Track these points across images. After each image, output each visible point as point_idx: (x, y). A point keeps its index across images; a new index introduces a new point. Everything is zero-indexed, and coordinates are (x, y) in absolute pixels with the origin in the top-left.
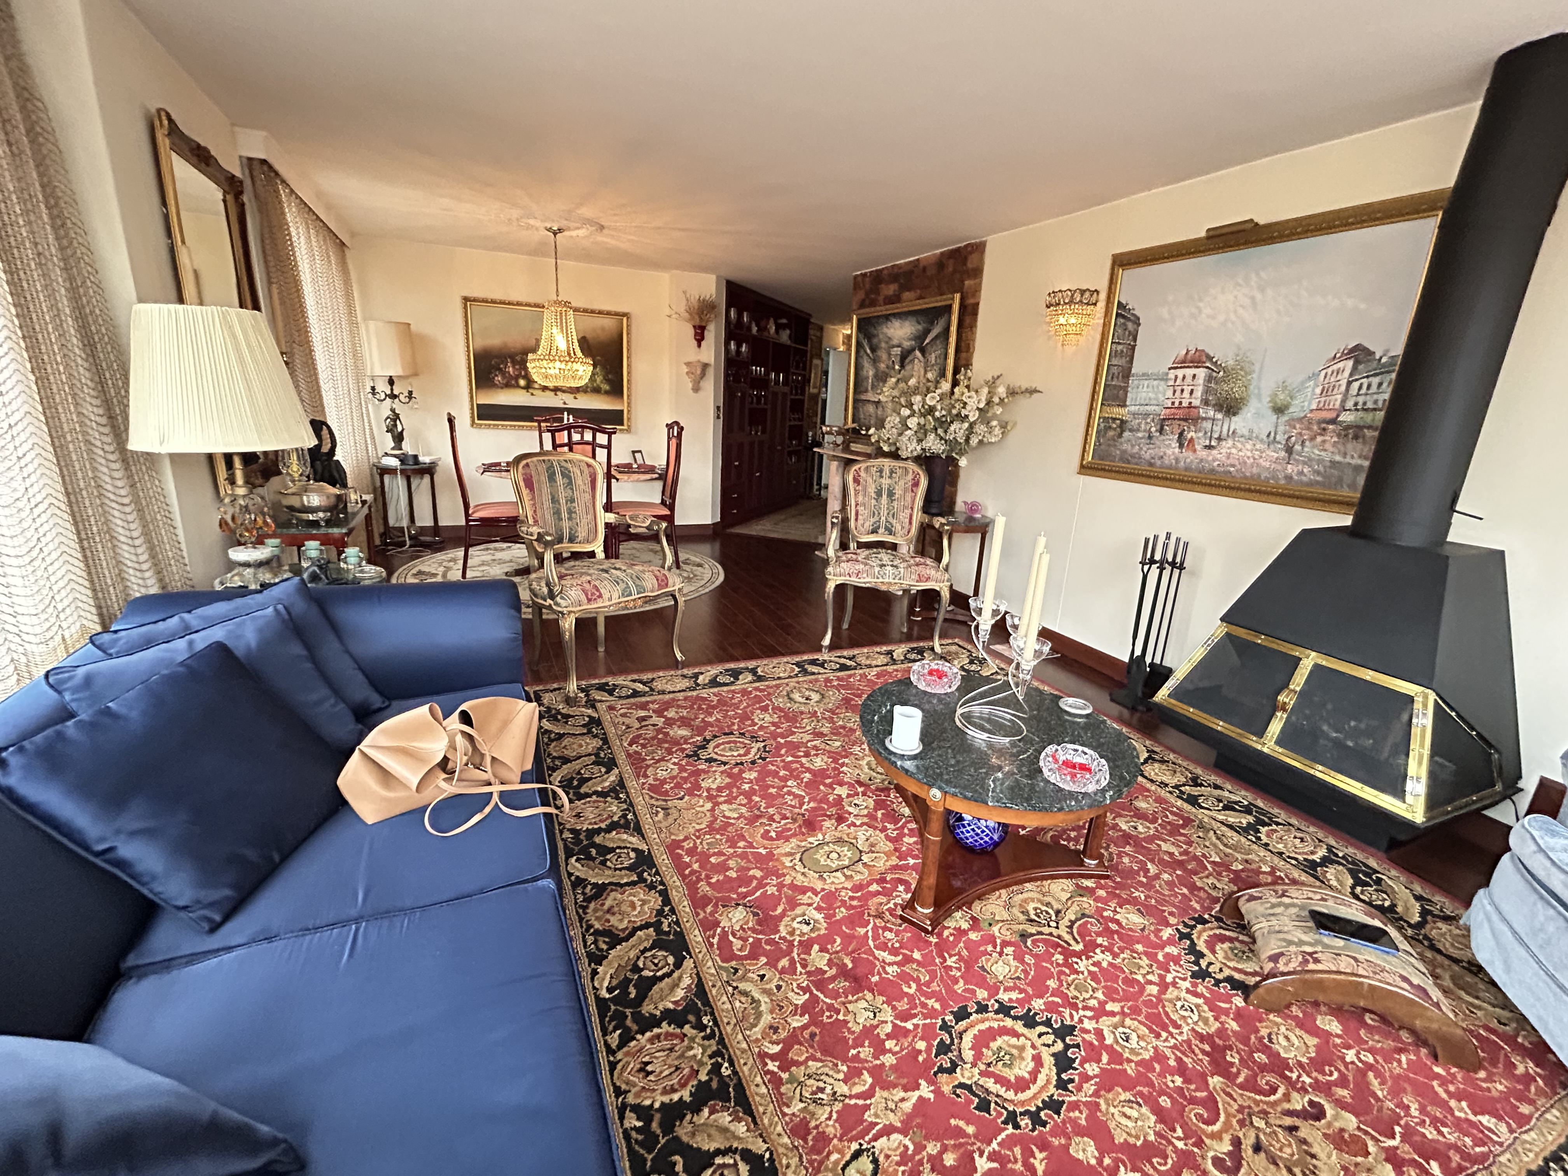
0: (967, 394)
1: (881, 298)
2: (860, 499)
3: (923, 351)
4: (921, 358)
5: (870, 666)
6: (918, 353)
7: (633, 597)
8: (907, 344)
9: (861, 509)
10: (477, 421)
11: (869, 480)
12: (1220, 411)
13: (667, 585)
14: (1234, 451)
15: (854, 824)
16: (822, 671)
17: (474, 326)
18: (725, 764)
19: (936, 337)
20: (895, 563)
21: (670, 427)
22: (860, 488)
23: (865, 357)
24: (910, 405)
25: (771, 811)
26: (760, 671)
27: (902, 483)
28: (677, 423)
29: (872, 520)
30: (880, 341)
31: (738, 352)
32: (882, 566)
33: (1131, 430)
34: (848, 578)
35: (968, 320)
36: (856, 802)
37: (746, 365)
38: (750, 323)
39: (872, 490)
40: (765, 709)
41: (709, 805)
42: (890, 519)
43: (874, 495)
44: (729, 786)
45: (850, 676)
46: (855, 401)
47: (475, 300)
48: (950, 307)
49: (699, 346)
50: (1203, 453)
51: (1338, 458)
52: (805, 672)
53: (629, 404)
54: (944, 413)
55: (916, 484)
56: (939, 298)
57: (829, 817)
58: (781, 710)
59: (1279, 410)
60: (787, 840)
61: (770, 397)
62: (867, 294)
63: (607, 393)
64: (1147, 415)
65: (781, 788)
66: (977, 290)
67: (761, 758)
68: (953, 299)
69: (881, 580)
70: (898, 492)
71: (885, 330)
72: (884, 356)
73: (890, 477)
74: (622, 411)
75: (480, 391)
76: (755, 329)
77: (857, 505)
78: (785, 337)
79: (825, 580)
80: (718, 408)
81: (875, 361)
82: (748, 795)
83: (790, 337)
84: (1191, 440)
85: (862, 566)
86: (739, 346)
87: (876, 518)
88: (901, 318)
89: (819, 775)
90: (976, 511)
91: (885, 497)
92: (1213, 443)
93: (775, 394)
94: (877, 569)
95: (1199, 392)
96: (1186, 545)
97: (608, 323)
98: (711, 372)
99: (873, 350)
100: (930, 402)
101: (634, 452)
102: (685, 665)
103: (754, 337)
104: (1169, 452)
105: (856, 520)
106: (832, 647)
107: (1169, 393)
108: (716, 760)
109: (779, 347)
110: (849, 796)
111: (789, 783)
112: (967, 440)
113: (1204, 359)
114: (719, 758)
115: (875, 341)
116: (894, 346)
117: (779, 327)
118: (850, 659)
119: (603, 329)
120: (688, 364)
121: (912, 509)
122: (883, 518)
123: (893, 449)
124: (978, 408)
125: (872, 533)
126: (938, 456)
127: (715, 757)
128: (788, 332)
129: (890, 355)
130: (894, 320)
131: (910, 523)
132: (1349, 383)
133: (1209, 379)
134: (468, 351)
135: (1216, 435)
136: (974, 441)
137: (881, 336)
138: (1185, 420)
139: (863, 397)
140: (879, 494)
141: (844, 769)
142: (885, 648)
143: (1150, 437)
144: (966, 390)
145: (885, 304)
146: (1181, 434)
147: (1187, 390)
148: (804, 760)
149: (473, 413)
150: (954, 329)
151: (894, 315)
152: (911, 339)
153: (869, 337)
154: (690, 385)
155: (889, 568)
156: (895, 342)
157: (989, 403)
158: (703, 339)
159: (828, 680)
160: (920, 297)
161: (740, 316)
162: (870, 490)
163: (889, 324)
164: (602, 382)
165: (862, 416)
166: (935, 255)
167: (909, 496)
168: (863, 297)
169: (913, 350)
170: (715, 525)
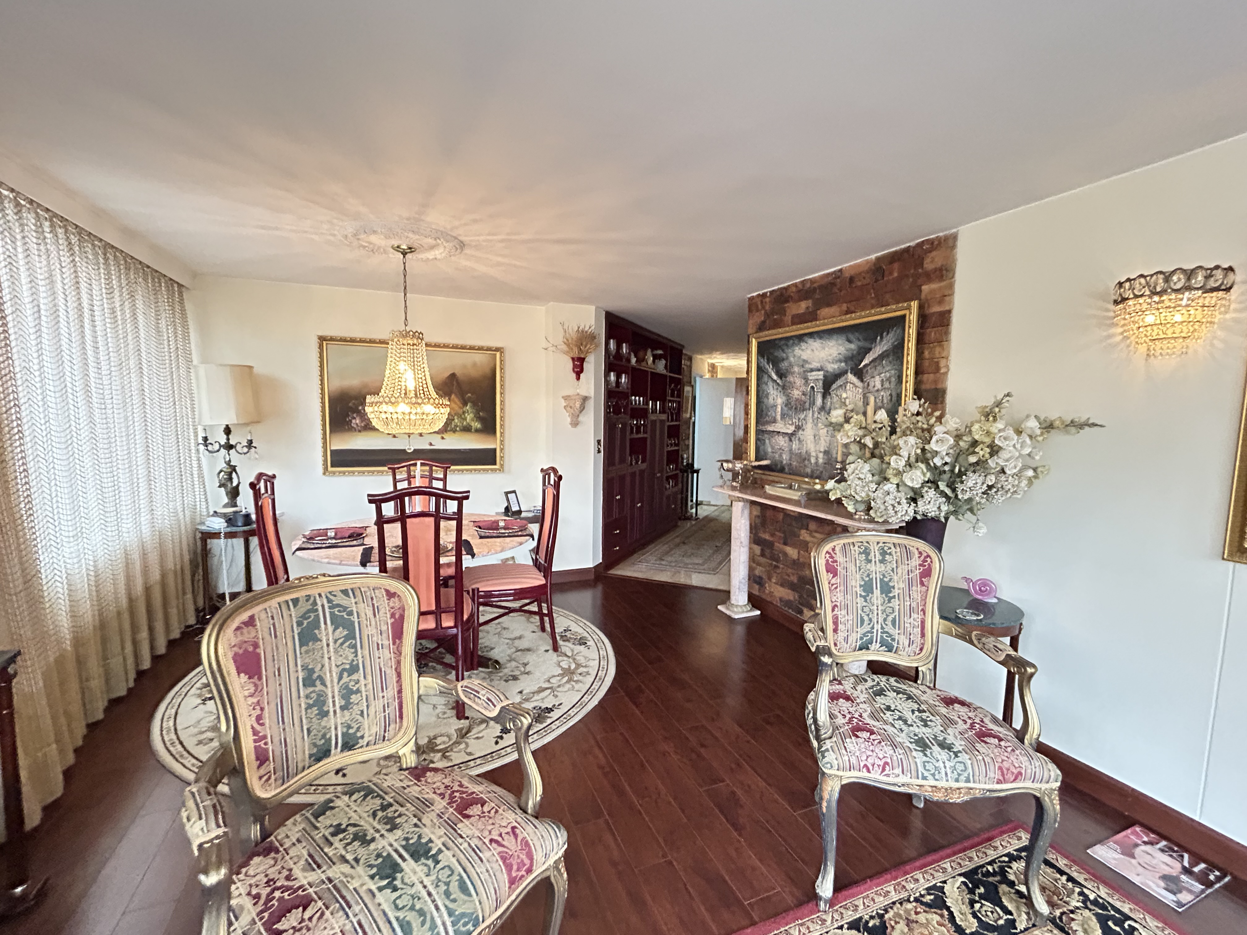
1: (788, 319)
2: (839, 597)
3: (860, 374)
4: (859, 384)
6: (851, 377)
8: (832, 367)
9: (841, 614)
10: (330, 469)
11: (852, 568)
13: (530, 871)
17: (331, 367)
19: (882, 357)
22: (836, 580)
23: (770, 384)
27: (903, 569)
28: (554, 470)
29: (861, 631)
30: (791, 365)
31: (618, 383)
32: (922, 744)
35: (932, 334)
37: (625, 396)
38: (629, 354)
39: (856, 582)
42: (889, 628)
43: (859, 591)
46: (759, 432)
47: (332, 339)
48: (901, 319)
49: (578, 378)
53: (502, 443)
55: (927, 572)
56: (881, 310)
61: (649, 426)
62: (767, 315)
63: (477, 431)
66: (947, 295)
68: (909, 308)
69: (931, 782)
70: (899, 585)
71: (797, 351)
72: (799, 382)
73: (882, 561)
74: (495, 450)
75: (333, 435)
76: (633, 360)
77: (834, 607)
78: (661, 367)
80: (599, 442)
81: (785, 388)
83: (666, 367)
85: (888, 750)
86: (618, 377)
87: (866, 628)
88: (821, 338)
90: (988, 593)
91: (877, 592)
93: (654, 422)
97: (480, 358)
98: (590, 406)
99: (781, 375)
101: (507, 493)
103: (633, 368)
105: (835, 631)
109: (656, 376)
115: (784, 365)
116: (812, 370)
117: (655, 357)
119: (475, 364)
120: (566, 398)
121: (923, 611)
122: (877, 627)
125: (861, 649)
128: (663, 362)
129: (806, 379)
130: (810, 341)
131: (923, 635)
134: (323, 394)
136: (998, 499)
137: (792, 359)
139: (770, 428)
140: (868, 588)
145: (793, 323)
149: (325, 461)
150: (911, 346)
151: (811, 335)
152: (840, 361)
153: (776, 362)
154: (569, 420)
155: (938, 752)
156: (815, 365)
158: (582, 371)
160: (848, 312)
161: (619, 347)
162: (854, 584)
163: (803, 345)
164: (473, 420)
165: (770, 450)
166: (867, 262)
167: (917, 590)
168: (763, 318)
169: (843, 373)
170: (596, 567)
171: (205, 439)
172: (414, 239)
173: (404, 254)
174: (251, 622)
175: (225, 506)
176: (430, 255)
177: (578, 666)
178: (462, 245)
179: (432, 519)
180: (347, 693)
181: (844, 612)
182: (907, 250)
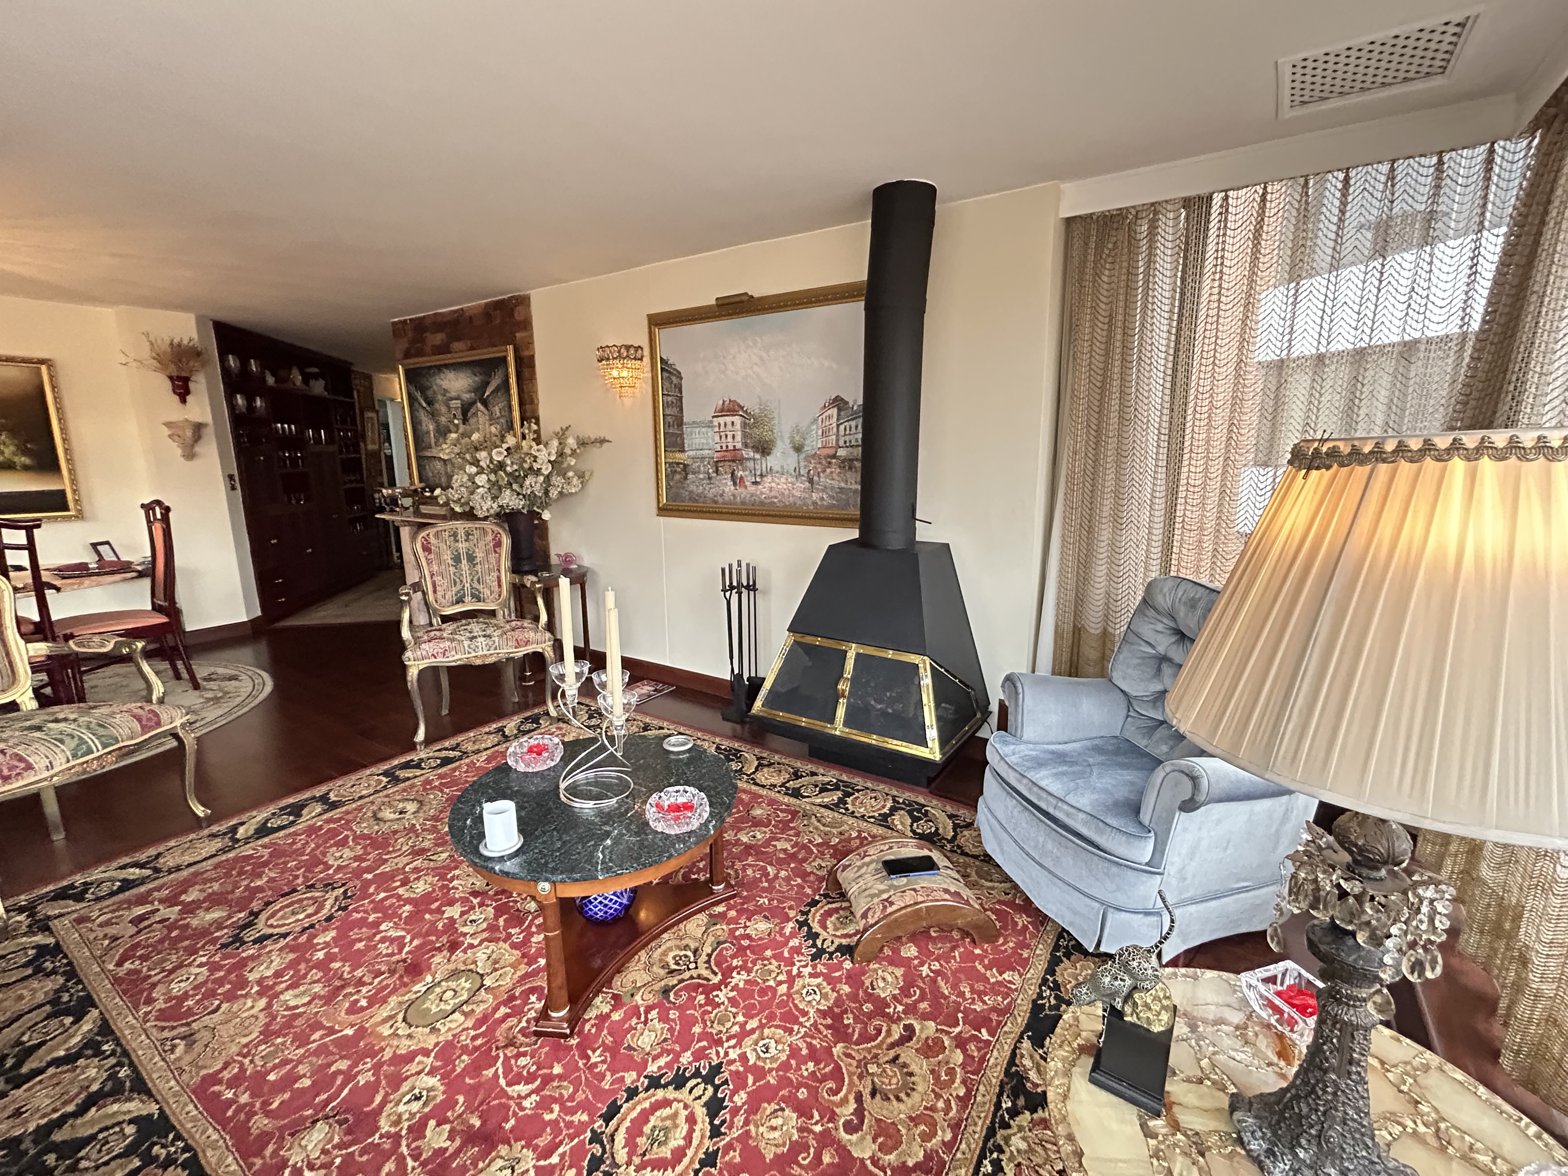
0: (535, 447)
1: (428, 348)
2: (435, 568)
3: (485, 404)
4: (486, 412)
5: (478, 751)
6: (479, 405)
7: (96, 754)
8: (466, 396)
9: (438, 579)
11: (442, 546)
12: (758, 452)
13: (159, 724)
14: (773, 485)
15: (471, 946)
16: (418, 772)
18: (285, 936)
19: (497, 390)
20: (488, 632)
21: (148, 508)
22: (432, 556)
23: (421, 410)
24: (476, 463)
25: (358, 973)
26: (333, 797)
27: (481, 544)
28: (158, 503)
29: (455, 590)
30: (435, 394)
31: (251, 407)
32: (472, 639)
33: (694, 473)
34: (433, 659)
35: (526, 373)
36: (473, 917)
37: (265, 422)
38: (262, 372)
39: (447, 557)
40: (343, 843)
41: (262, 1003)
42: (476, 585)
43: (450, 562)
44: (293, 964)
45: (454, 770)
46: (419, 458)
48: (504, 360)
49: (184, 401)
50: (752, 489)
51: (843, 485)
52: (396, 780)
53: (73, 481)
54: (516, 467)
55: (498, 544)
56: (491, 349)
57: (439, 949)
58: (364, 837)
59: (798, 449)
60: (384, 1001)
61: (310, 458)
62: (410, 343)
64: (703, 458)
65: (370, 938)
66: (530, 343)
67: (340, 909)
68: (506, 351)
69: (474, 654)
70: (479, 555)
71: (439, 381)
72: (443, 409)
73: (467, 540)
74: (63, 491)
76: (271, 380)
77: (432, 575)
78: (318, 387)
79: (404, 668)
80: (231, 477)
81: (434, 415)
82: (322, 965)
83: (326, 388)
84: (741, 478)
85: (448, 643)
86: (250, 400)
87: (459, 587)
88: (454, 370)
89: (422, 904)
90: (571, 562)
91: (464, 562)
92: (758, 480)
93: (317, 455)
94: (466, 643)
95: (739, 437)
96: (754, 568)
98: (209, 435)
99: (430, 403)
100: (497, 458)
101: (94, 546)
103: (271, 388)
104: (727, 490)
105: (435, 592)
106: (429, 741)
107: (717, 439)
108: (272, 935)
109: (313, 400)
110: (463, 914)
111: (383, 927)
112: (547, 492)
113: (737, 408)
114: (276, 931)
115: (430, 393)
116: (452, 399)
117: (306, 379)
118: (453, 749)
120: (168, 425)
121: (499, 571)
122: (467, 586)
123: (467, 509)
124: (549, 461)
125: (457, 602)
126: (519, 512)
127: (270, 931)
128: (322, 382)
129: (448, 407)
130: (447, 372)
131: (500, 586)
132: (838, 426)
133: (744, 425)
135: (758, 473)
136: (554, 493)
137: (435, 387)
138: (734, 461)
139: (428, 454)
140: (457, 559)
141: (455, 882)
142: (494, 726)
143: (710, 478)
144: (534, 444)
145: (433, 354)
146: (733, 474)
147: (730, 434)
148: (401, 891)
150: (513, 381)
151: (446, 366)
152: (470, 391)
153: (423, 390)
154: (179, 451)
155: (482, 639)
156: (453, 394)
157: (561, 454)
158: (187, 392)
159: (428, 782)
160: (472, 348)
161: (244, 364)
162: (445, 557)
163: (442, 376)
165: (430, 474)
166: (479, 305)
167: (492, 557)
168: (407, 345)
169: (473, 403)
170: (252, 622)
177: (226, 693)
181: (440, 578)
182: (503, 301)
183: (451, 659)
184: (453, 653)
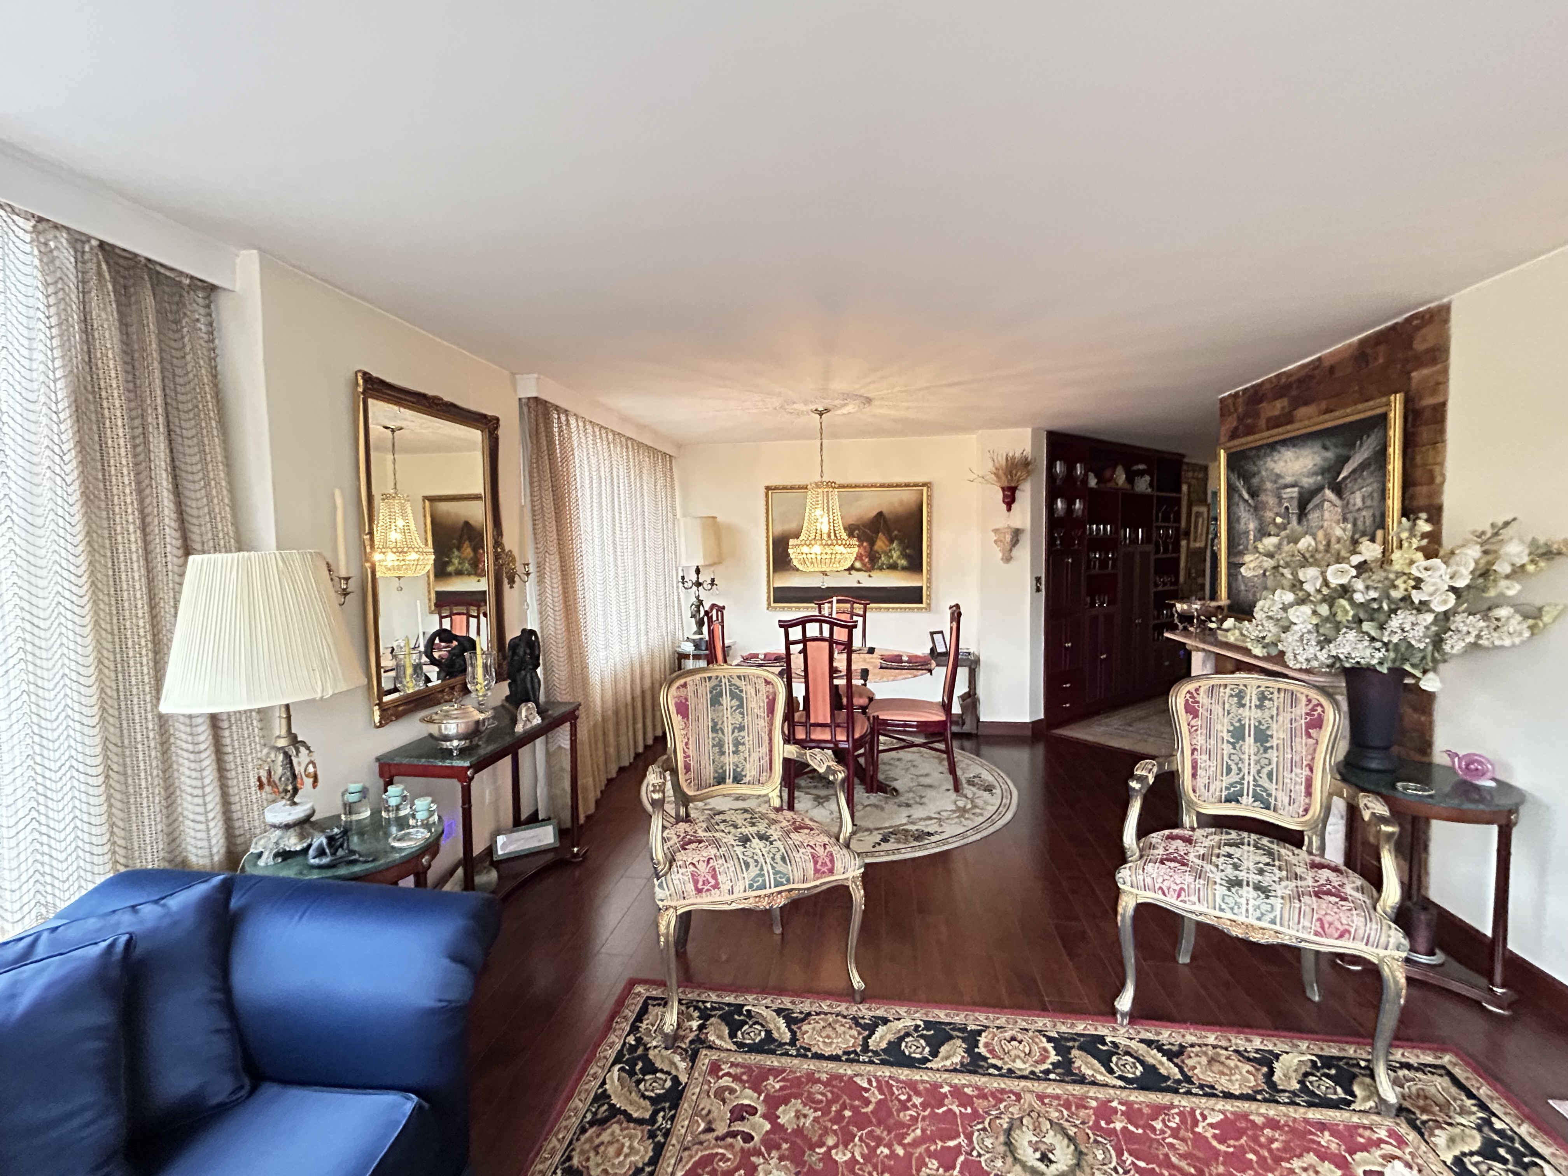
0: (1423, 563)
1: (1262, 423)
2: (1200, 740)
3: (1338, 490)
4: (1338, 502)
6: (1328, 493)
7: (768, 891)
8: (1308, 482)
9: (1202, 758)
10: (772, 604)
11: (1217, 709)
13: (831, 871)
16: (1102, 1077)
17: (775, 512)
19: (1363, 467)
20: (1266, 880)
21: (952, 608)
22: (1197, 722)
23: (1242, 505)
24: (1297, 585)
26: (982, 1043)
27: (1285, 718)
28: (957, 606)
29: (1227, 780)
30: (1262, 481)
31: (1069, 510)
32: (1235, 883)
34: (1161, 897)
35: (1425, 434)
37: (1080, 523)
38: (1086, 475)
39: (1223, 727)
40: (948, 1161)
42: (1264, 781)
43: (1227, 737)
45: (1159, 1111)
46: (1231, 565)
47: (776, 488)
48: (1382, 421)
49: (1009, 509)
52: (1066, 1071)
53: (929, 580)
54: (1373, 594)
55: (1317, 723)
56: (1360, 407)
61: (1123, 559)
62: (1240, 419)
63: (904, 569)
66: (1440, 384)
68: (1388, 404)
69: (1228, 915)
70: (1278, 734)
71: (1270, 464)
72: (1271, 501)
73: (1260, 707)
74: (921, 588)
75: (775, 574)
76: (1093, 482)
77: (1194, 750)
78: (1143, 485)
79: (1116, 893)
80: (1038, 579)
81: (1257, 509)
83: (1151, 484)
85: (1189, 879)
86: (1070, 503)
87: (1234, 777)
88: (1294, 446)
91: (1250, 740)
93: (1131, 555)
94: (1221, 890)
97: (906, 495)
98: (1026, 540)
99: (1254, 494)
100: (1335, 581)
101: (932, 634)
102: (864, 997)
103: (1093, 490)
105: (1194, 775)
106: (1138, 1015)
109: (1134, 498)
112: (1438, 642)
115: (1255, 481)
116: (1286, 486)
117: (1132, 475)
118: (1171, 1055)
119: (901, 502)
120: (996, 531)
121: (1312, 768)
122: (1249, 778)
123: (1274, 652)
124: (1453, 589)
125: (1228, 800)
126: (1371, 669)
128: (1147, 478)
129: (1280, 498)
130: (1282, 449)
131: (1309, 794)
134: (768, 537)
136: (1454, 645)
137: (1264, 473)
139: (1242, 560)
140: (1238, 734)
142: (1257, 1042)
144: (1419, 555)
145: (1269, 428)
149: (769, 597)
150: (1395, 451)
151: (1284, 443)
152: (1316, 474)
153: (1246, 478)
154: (1000, 555)
155: (1248, 892)
156: (1289, 480)
157: (1484, 573)
158: (1013, 501)
159: (1105, 1111)
160: (1328, 411)
161: (1071, 468)
162: (1219, 727)
163: (1276, 456)
164: (899, 557)
165: (1243, 588)
166: (1350, 345)
167: (1302, 744)
168: (1235, 424)
169: (1319, 489)
170: (1035, 724)
171: (683, 578)
172: (827, 403)
173: (821, 414)
174: (685, 685)
175: (695, 633)
176: (845, 411)
177: (975, 806)
178: (869, 401)
179: (826, 644)
180: (737, 743)
181: (1205, 757)
182: (1393, 328)
183: (1187, 906)
184: (1195, 898)
